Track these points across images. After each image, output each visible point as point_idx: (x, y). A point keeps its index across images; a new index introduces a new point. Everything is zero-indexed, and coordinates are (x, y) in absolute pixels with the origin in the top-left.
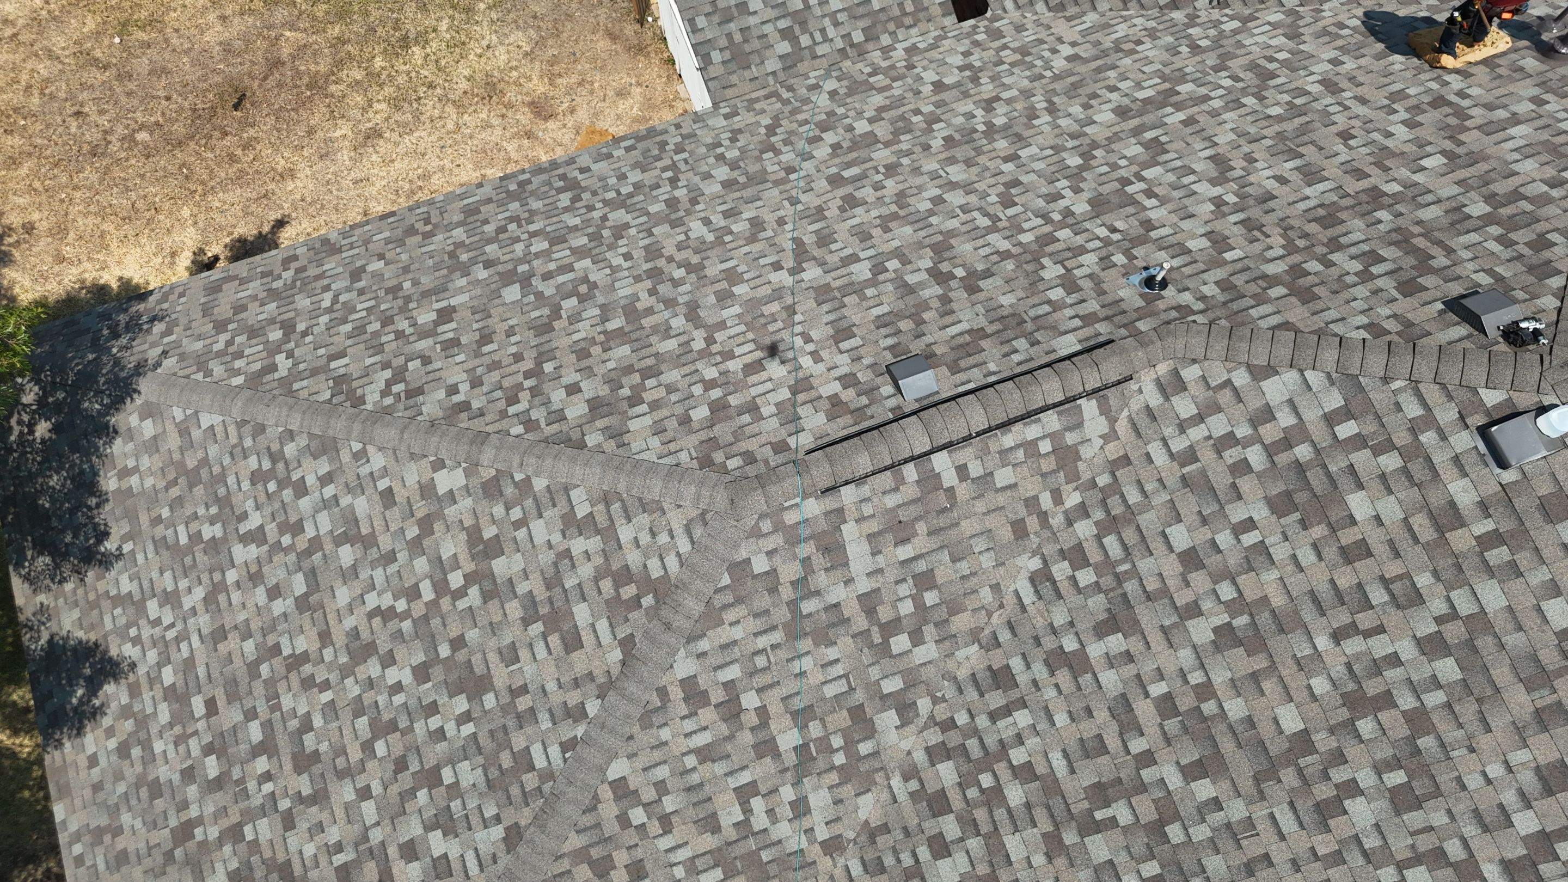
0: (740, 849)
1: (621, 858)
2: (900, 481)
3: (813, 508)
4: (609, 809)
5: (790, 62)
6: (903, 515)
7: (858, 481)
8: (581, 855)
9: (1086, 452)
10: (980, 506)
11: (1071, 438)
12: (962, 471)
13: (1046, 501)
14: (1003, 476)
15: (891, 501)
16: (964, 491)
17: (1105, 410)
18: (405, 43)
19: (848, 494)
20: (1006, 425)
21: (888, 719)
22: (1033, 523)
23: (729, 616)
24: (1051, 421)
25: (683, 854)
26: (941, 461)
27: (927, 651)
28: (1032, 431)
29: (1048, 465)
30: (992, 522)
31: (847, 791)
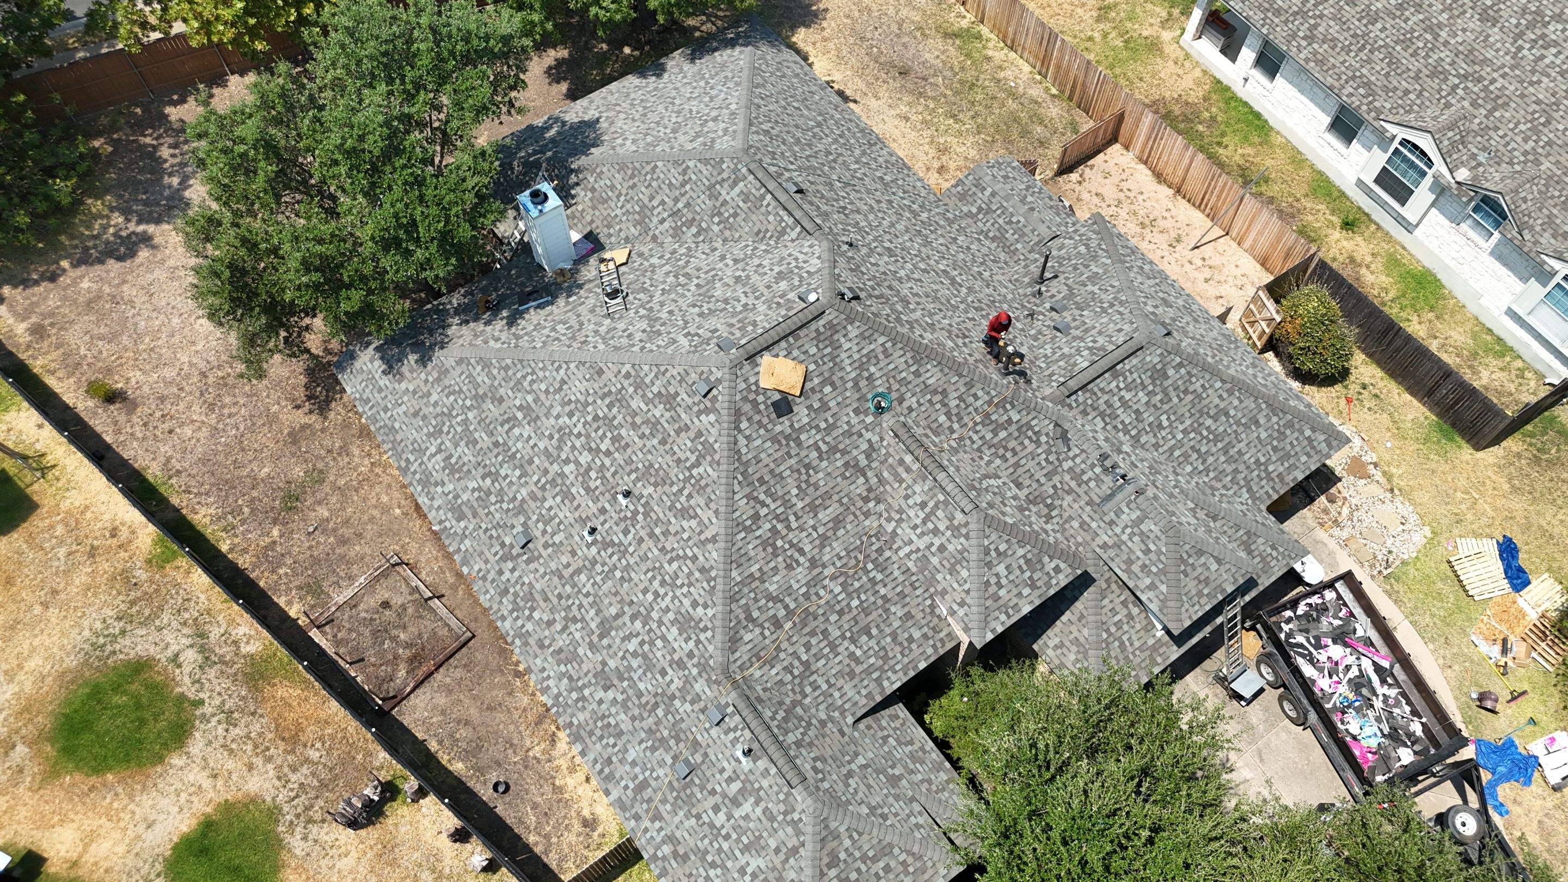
0: (647, 211)
1: (636, 180)
2: (758, 190)
3: (744, 170)
4: (648, 168)
5: (970, 215)
6: (751, 197)
7: (756, 178)
8: (635, 168)
9: (786, 237)
10: (761, 217)
11: (788, 230)
12: (769, 205)
13: (768, 235)
14: (771, 218)
15: (753, 191)
16: (763, 209)
17: (799, 234)
18: (954, 116)
19: (752, 177)
20: (785, 209)
21: (694, 230)
22: (761, 235)
23: (709, 167)
24: (790, 221)
25: (641, 196)
26: (769, 197)
27: (716, 228)
28: (786, 218)
29: (779, 229)
30: (758, 224)
31: (671, 232)
